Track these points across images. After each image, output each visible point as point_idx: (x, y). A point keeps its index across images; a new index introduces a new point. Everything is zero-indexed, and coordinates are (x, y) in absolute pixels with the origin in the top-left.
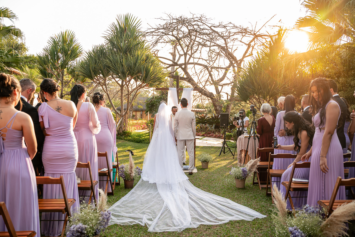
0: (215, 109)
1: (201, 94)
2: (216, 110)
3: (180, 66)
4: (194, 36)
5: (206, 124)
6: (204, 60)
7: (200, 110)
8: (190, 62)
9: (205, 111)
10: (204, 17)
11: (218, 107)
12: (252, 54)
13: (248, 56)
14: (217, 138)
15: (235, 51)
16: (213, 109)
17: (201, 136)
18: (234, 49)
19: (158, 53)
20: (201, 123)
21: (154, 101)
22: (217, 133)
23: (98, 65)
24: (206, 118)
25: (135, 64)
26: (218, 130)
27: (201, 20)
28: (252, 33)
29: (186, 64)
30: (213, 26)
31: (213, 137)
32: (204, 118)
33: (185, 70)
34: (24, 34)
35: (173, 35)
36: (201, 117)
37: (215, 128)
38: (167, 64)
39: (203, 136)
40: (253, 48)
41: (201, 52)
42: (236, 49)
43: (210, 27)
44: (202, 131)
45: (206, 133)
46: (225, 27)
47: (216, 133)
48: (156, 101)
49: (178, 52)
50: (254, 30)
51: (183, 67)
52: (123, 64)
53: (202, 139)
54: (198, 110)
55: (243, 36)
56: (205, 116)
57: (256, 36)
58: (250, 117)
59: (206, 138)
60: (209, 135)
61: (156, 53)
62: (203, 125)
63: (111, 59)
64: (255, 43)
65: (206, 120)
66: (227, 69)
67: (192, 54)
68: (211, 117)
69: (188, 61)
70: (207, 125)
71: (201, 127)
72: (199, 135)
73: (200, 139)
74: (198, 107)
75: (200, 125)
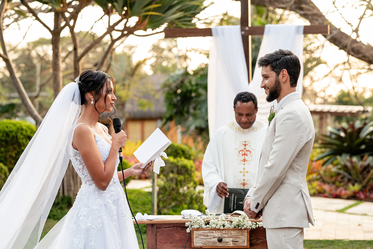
5: (362, 158)
9: (364, 112)
17: (347, 198)
20: (347, 152)
21: (190, 82)
24: (364, 134)
32: (358, 137)
36: (345, 130)
39: (354, 197)
44: (349, 180)
45: (365, 187)
48: (197, 85)
56: (360, 130)
62: (355, 159)
65: (362, 143)
70: (369, 160)
71: (345, 168)
72: (337, 197)
73: (342, 211)
74: (341, 101)
75: (343, 159)
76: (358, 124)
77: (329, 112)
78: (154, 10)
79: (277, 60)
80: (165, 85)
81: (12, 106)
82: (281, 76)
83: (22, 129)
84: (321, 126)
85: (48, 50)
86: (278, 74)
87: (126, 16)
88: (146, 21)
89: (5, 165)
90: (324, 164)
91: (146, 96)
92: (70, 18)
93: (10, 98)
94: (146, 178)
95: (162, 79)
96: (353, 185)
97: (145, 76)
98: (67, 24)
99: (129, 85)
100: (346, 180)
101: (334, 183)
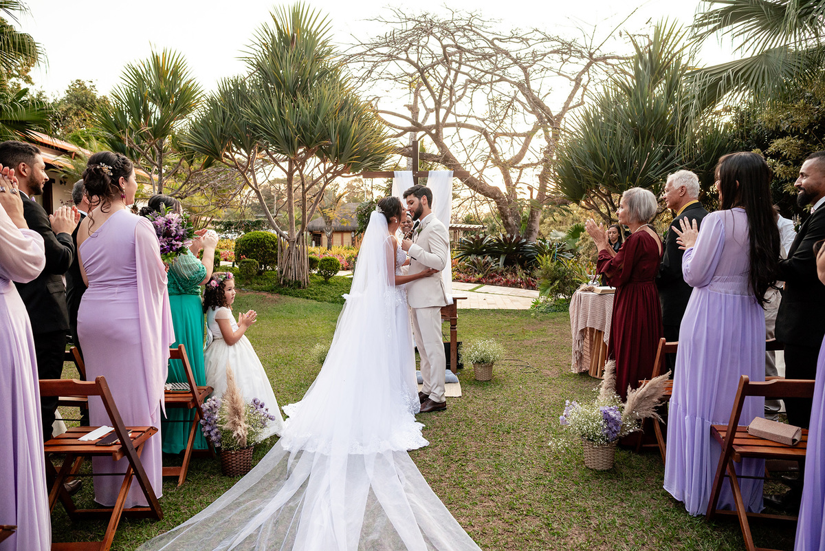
0: (504, 222)
1: (473, 191)
2: (507, 225)
3: (428, 130)
4: (456, 62)
5: (484, 257)
6: (479, 119)
7: (472, 226)
8: (448, 121)
9: (483, 228)
10: (477, 17)
11: (510, 219)
12: (583, 103)
13: (574, 107)
14: (510, 286)
15: (545, 96)
16: (499, 223)
17: (475, 283)
18: (543, 93)
19: (378, 104)
20: (474, 254)
22: (509, 276)
23: (230, 123)
24: (484, 243)
25: (315, 119)
26: (511, 268)
27: (471, 26)
28: (585, 52)
29: (438, 126)
30: (497, 39)
31: (501, 286)
32: (481, 244)
33: (437, 139)
34: (43, 47)
35: (408, 60)
36: (473, 240)
37: (505, 264)
38: (399, 128)
39: (479, 281)
40: (585, 89)
41: (471, 102)
42: (548, 94)
43: (492, 42)
44: (475, 271)
45: (486, 275)
46: (524, 40)
47: (506, 275)
49: (423, 102)
50: (589, 46)
51: (434, 132)
52: (286, 118)
53: (477, 290)
54: (468, 226)
55: (564, 61)
56: (483, 239)
57: (593, 60)
58: (583, 239)
59: (486, 288)
60: (491, 281)
61: (374, 103)
62: (479, 258)
63: (258, 108)
64: (590, 79)
65: (484, 248)
66: (529, 136)
67: (452, 104)
68: (495, 241)
69: (445, 119)
70: (489, 258)
71: (473, 263)
72: (469, 282)
73: (472, 290)
74: (468, 221)
75: (472, 258)
76: (481, 236)
77: (460, 228)
78: (355, 159)
79: (418, 189)
80: (358, 210)
81: (259, 222)
82: (422, 200)
83: (268, 237)
84: (455, 237)
85: (283, 187)
86: (420, 199)
87: (336, 164)
88: (350, 166)
89: (257, 260)
90: (459, 261)
91: (345, 216)
92: (300, 165)
93: (257, 217)
94: (348, 269)
95: (355, 206)
96: (479, 274)
97: (343, 204)
98: (298, 168)
99: (334, 210)
100: (473, 271)
101: (466, 273)
